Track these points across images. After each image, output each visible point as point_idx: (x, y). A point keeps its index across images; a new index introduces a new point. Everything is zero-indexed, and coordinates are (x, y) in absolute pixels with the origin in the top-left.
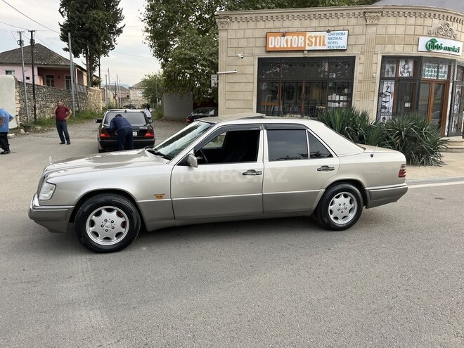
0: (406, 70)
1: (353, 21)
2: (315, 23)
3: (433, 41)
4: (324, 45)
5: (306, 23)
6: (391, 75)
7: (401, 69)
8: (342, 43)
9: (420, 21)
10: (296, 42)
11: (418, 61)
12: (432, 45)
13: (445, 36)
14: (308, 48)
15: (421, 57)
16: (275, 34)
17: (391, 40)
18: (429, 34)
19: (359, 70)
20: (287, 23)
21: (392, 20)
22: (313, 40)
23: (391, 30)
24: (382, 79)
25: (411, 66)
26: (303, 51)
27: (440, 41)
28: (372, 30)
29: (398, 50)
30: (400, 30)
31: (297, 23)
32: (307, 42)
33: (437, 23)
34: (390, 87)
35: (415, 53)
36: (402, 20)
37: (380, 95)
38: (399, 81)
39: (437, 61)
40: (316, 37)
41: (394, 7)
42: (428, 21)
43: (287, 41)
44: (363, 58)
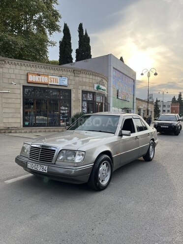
0: (90, 97)
1: (69, 73)
2: (52, 72)
3: (99, 86)
4: (57, 83)
5: (48, 71)
6: (85, 99)
7: (88, 97)
8: (65, 83)
9: (94, 77)
10: (44, 79)
11: (94, 94)
12: (98, 88)
13: (102, 85)
14: (50, 83)
15: (95, 92)
16: (33, 74)
17: (84, 84)
18: (97, 83)
19: (73, 95)
20: (38, 70)
21: (84, 76)
22: (52, 80)
23: (84, 80)
24: (83, 100)
25: (91, 95)
26: (47, 84)
27: (101, 86)
28: (77, 79)
29: (87, 89)
30: (87, 80)
31: (43, 70)
32: (49, 80)
33: (99, 79)
34: (85, 104)
35: (93, 91)
36: (88, 76)
37: (83, 107)
38: (88, 102)
39: (100, 94)
40: (53, 78)
41: (85, 70)
42: (97, 78)
43: (39, 78)
44: (74, 90)
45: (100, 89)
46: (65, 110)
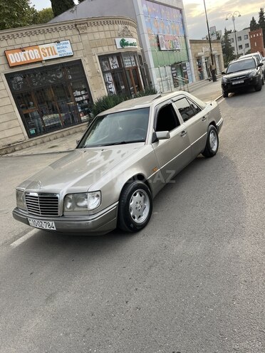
0: (114, 64)
1: (69, 32)
2: (42, 37)
3: (123, 40)
4: (56, 54)
5: (35, 38)
6: (107, 69)
7: (111, 64)
8: (68, 50)
9: (111, 27)
10: (33, 55)
11: (118, 56)
12: (123, 44)
13: (127, 36)
14: (44, 58)
15: (120, 53)
16: (14, 50)
17: (98, 44)
18: (119, 36)
19: (87, 69)
20: (19, 41)
21: (95, 29)
22: (46, 51)
23: (97, 36)
24: (104, 73)
25: (116, 60)
26: (41, 62)
27: (127, 40)
28: (85, 38)
29: (106, 50)
30: (102, 35)
31: (27, 39)
32: (42, 53)
33: (121, 27)
34: (110, 77)
35: (116, 51)
36: (101, 28)
37: (107, 84)
38: (113, 72)
39: (129, 54)
40: (47, 48)
41: (93, 19)
42: (116, 27)
43: (25, 55)
44: (86, 59)
45: (127, 44)
46: (81, 96)
